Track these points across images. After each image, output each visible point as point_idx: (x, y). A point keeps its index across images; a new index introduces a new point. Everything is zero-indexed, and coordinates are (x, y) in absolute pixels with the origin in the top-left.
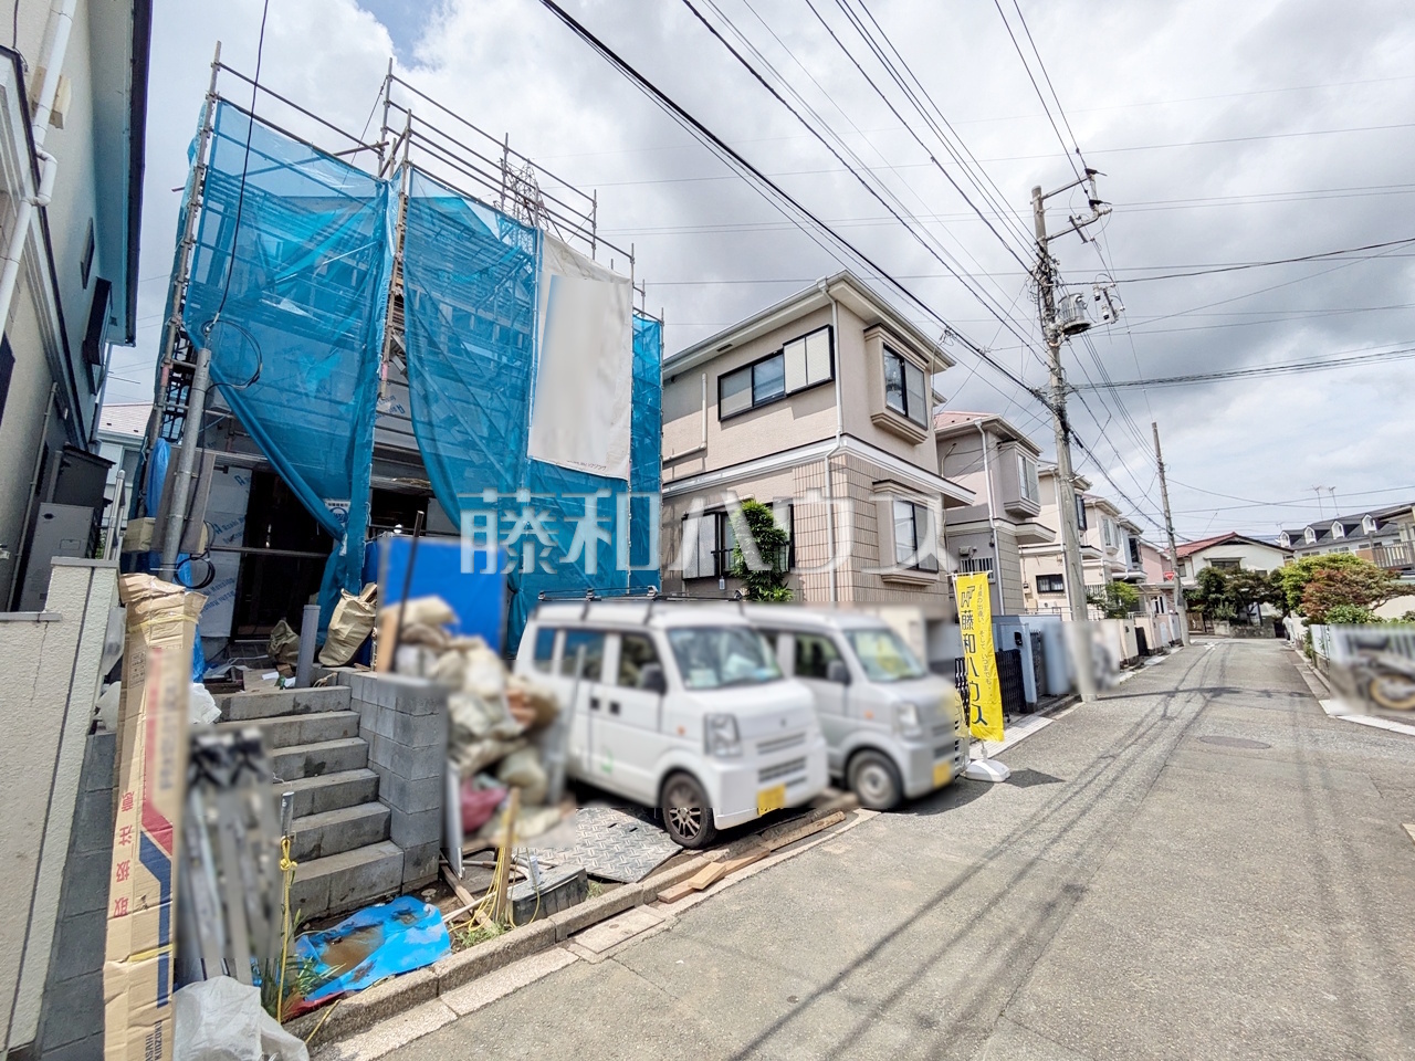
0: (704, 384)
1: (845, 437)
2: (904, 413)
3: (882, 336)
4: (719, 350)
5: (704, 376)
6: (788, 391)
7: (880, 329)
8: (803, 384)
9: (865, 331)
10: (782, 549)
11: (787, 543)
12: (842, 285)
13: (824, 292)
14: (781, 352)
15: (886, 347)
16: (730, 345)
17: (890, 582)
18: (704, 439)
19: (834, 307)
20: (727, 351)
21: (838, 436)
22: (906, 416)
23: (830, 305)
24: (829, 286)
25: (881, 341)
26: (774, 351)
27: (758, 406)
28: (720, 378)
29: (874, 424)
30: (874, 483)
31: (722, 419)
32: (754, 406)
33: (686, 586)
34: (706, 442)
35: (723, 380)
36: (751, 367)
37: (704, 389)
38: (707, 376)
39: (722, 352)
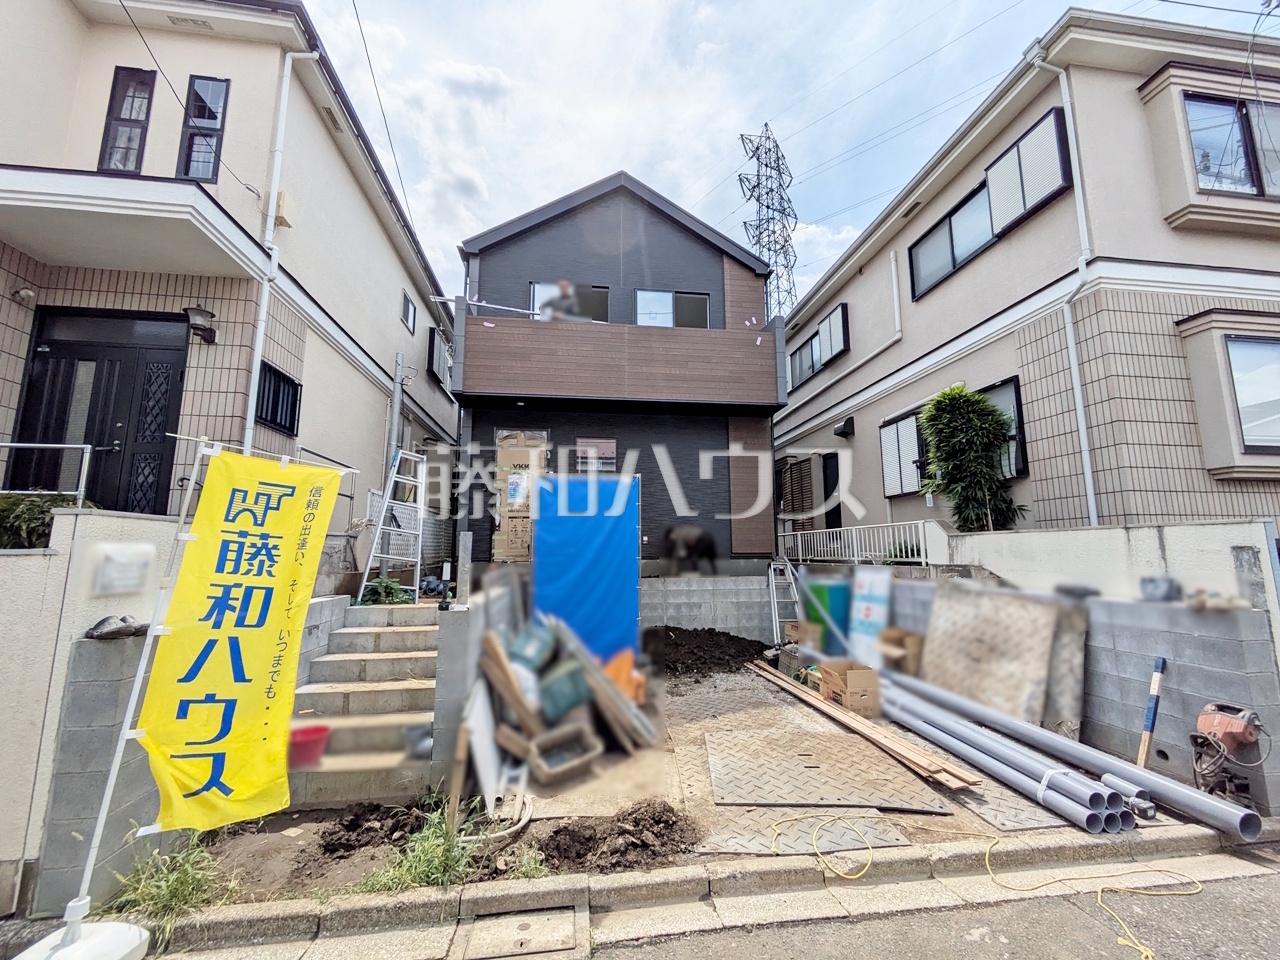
0: (893, 263)
1: (1100, 265)
2: (1254, 191)
3: (1180, 80)
4: (906, 215)
5: (892, 254)
6: (997, 230)
7: (1173, 71)
8: (1019, 211)
9: (1141, 89)
10: (1005, 446)
11: (1012, 438)
12: (1074, 34)
13: (1038, 62)
14: (983, 185)
15: (1189, 96)
16: (917, 204)
17: (1227, 479)
18: (898, 328)
19: (1063, 77)
20: (913, 213)
21: (1082, 266)
22: (1261, 194)
23: (1057, 78)
24: (1047, 48)
25: (1176, 92)
26: (975, 185)
27: (958, 268)
28: (910, 249)
29: (1175, 229)
30: (1178, 323)
31: (916, 298)
32: (954, 267)
33: (891, 505)
34: (901, 331)
35: (914, 251)
36: (948, 220)
37: (893, 269)
38: (896, 253)
39: (911, 216)
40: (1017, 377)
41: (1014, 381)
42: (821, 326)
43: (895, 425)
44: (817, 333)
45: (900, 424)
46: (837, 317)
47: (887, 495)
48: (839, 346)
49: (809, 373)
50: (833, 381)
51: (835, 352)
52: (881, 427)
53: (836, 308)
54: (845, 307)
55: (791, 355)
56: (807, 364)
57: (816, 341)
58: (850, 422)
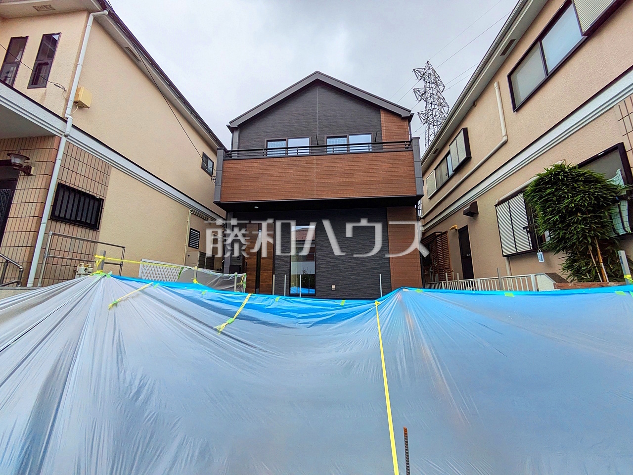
0: (497, 90)
4: (503, 53)
5: (495, 84)
10: (615, 206)
11: (623, 198)
14: (568, 2)
16: (512, 41)
18: (504, 134)
20: (510, 49)
26: (561, 5)
27: (550, 76)
28: (509, 76)
31: (517, 108)
32: (547, 75)
33: (509, 261)
34: (507, 135)
35: (512, 77)
36: (539, 43)
37: (499, 95)
38: (498, 83)
39: (508, 53)
40: (622, 145)
41: (619, 149)
42: (451, 146)
43: (507, 203)
44: (449, 153)
45: (510, 201)
46: (461, 137)
47: (505, 254)
48: (463, 156)
49: (447, 178)
50: (461, 180)
51: (461, 160)
52: (496, 206)
53: (460, 132)
54: (466, 131)
55: (435, 169)
56: (444, 171)
57: (449, 157)
58: (474, 205)
